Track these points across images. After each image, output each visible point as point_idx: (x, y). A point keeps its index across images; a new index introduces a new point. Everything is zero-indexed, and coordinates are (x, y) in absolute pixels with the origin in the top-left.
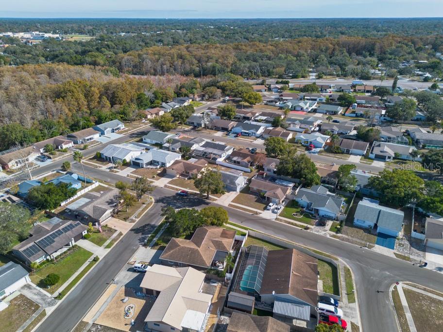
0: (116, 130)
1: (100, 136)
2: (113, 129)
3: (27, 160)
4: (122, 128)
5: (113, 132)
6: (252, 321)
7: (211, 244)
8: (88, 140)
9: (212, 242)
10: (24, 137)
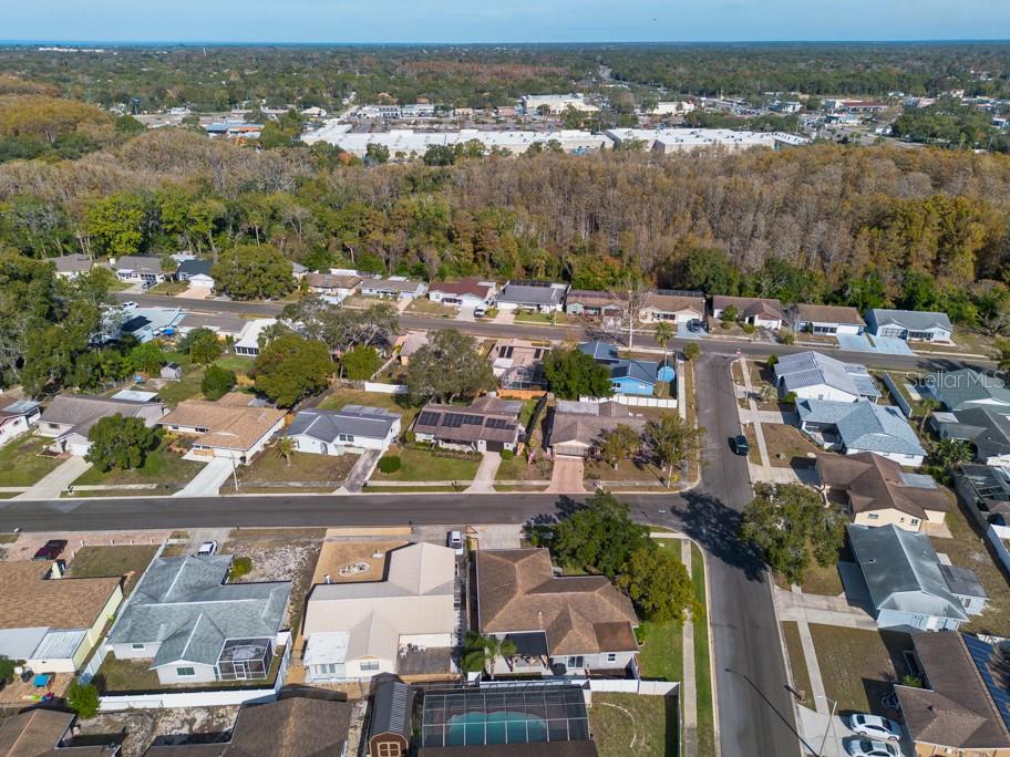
0: (913, 335)
1: (859, 334)
2: (906, 331)
3: (673, 317)
4: (935, 338)
5: (904, 338)
6: (329, 744)
7: (554, 614)
8: (818, 329)
9: (562, 613)
10: (713, 279)
